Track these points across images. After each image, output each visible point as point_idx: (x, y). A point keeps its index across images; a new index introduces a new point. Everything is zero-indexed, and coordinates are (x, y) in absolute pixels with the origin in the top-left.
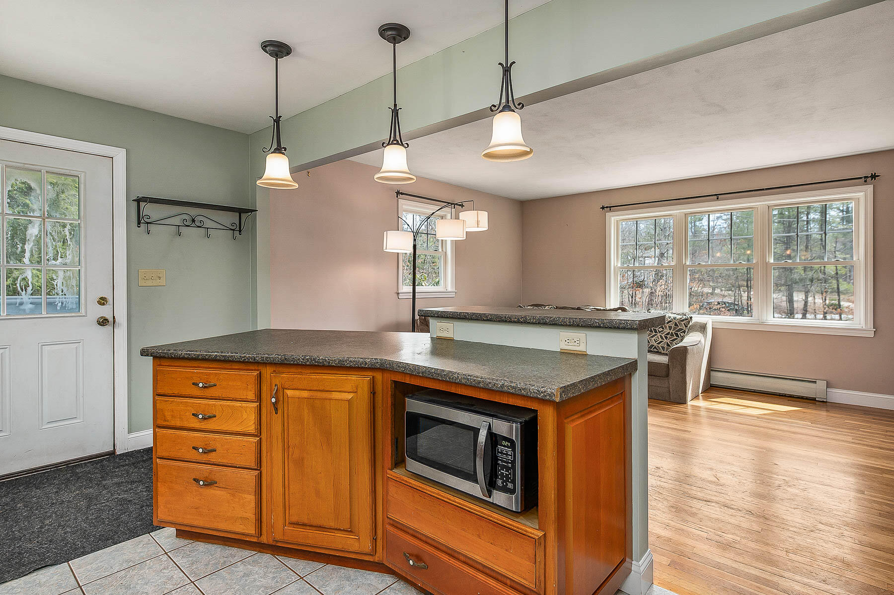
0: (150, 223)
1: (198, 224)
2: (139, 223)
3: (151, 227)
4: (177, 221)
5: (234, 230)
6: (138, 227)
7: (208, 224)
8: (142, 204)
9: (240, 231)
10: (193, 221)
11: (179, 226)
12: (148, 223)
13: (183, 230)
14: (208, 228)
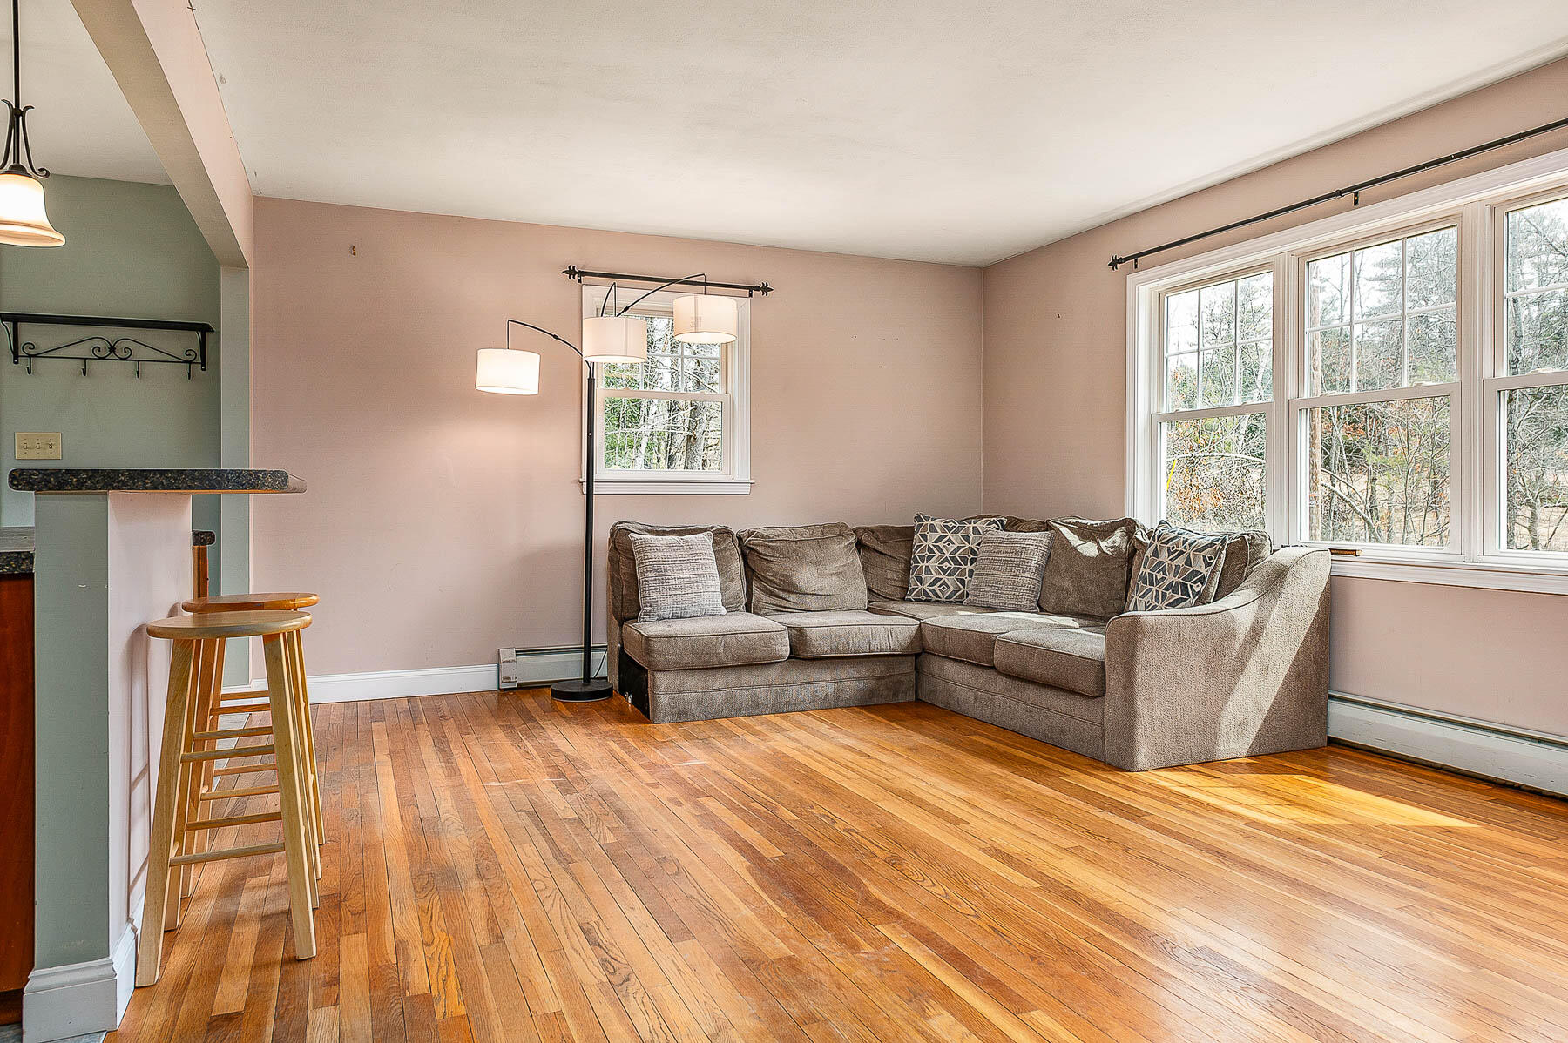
0: (35, 356)
1: (123, 355)
2: (16, 356)
3: (38, 363)
4: (83, 350)
5: (190, 362)
6: (15, 363)
7: (140, 353)
8: (22, 326)
9: (203, 363)
10: (112, 349)
11: (85, 359)
12: (30, 356)
13: (95, 365)
14: (139, 361)
